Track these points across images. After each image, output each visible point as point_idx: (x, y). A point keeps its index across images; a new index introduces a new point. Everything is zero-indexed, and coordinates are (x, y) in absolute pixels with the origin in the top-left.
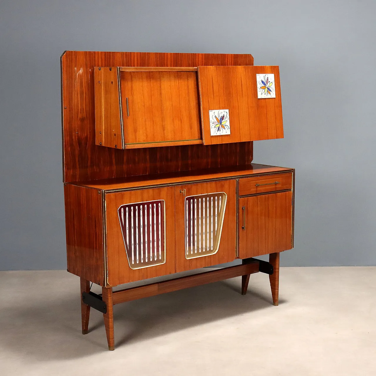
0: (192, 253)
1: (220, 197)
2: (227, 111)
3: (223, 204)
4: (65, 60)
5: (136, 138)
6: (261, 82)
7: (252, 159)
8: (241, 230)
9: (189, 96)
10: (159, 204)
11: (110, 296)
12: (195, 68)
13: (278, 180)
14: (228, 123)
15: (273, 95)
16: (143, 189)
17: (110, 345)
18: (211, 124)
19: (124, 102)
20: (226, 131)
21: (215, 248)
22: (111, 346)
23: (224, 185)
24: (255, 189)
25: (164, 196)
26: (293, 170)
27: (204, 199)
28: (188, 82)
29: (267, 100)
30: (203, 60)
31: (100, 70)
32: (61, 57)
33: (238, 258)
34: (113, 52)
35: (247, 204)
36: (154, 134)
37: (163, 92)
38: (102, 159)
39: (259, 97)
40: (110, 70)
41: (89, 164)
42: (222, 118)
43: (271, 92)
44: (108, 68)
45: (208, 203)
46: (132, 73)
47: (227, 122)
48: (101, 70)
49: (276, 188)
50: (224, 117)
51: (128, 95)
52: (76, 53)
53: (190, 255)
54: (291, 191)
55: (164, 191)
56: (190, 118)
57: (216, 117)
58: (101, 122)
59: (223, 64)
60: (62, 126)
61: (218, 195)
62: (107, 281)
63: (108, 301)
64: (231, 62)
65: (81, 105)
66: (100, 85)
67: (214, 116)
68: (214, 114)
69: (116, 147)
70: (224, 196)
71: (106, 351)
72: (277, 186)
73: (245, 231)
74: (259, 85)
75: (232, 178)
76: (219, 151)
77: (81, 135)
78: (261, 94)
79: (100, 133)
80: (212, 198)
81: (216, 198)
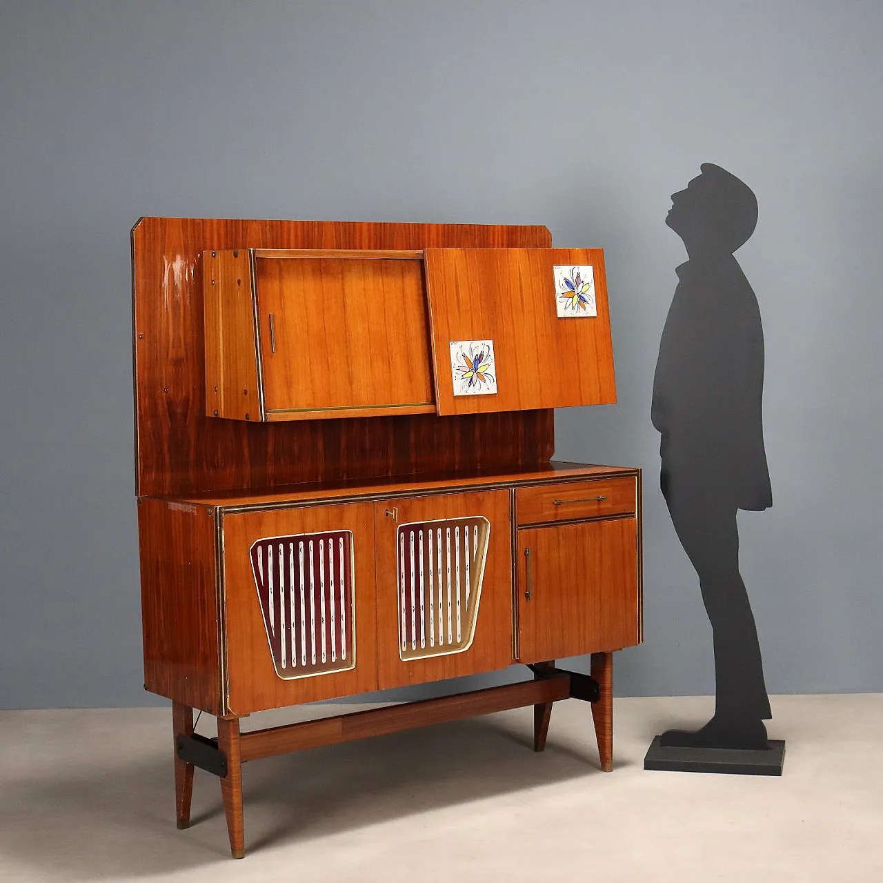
0: (414, 647)
1: (476, 527)
2: (490, 343)
3: (482, 543)
4: (140, 235)
5: (290, 400)
6: (564, 283)
7: (552, 453)
8: (522, 600)
9: (406, 312)
10: (341, 540)
11: (234, 739)
12: (418, 251)
13: (605, 491)
14: (492, 370)
15: (591, 310)
16: (305, 505)
17: (235, 847)
18: (454, 371)
19: (265, 322)
20: (488, 387)
21: (467, 639)
22: (238, 850)
23: (483, 500)
24: (553, 512)
25: (351, 521)
26: (637, 471)
27: (439, 531)
28: (403, 282)
29: (577, 320)
30: (440, 238)
31: (214, 257)
32: (132, 230)
33: (518, 661)
34: (242, 220)
35: (536, 544)
36: (329, 390)
37: (348, 301)
38: (219, 445)
39: (560, 315)
40: (236, 256)
41: (192, 457)
42: (479, 359)
43: (586, 305)
44: (231, 252)
45: (448, 540)
46: (282, 262)
47: (489, 367)
48: (216, 258)
49: (599, 510)
50: (482, 355)
51: (273, 308)
52: (163, 221)
53: (409, 652)
54: (634, 517)
55: (352, 512)
56: (408, 358)
57: (464, 356)
58: (216, 368)
59: (483, 244)
60: (134, 376)
61: (471, 523)
62: (227, 702)
63: (230, 751)
64: (502, 240)
65: (174, 331)
66: (216, 290)
67: (460, 354)
68: (460, 351)
69: (248, 419)
70: (484, 525)
71: (227, 859)
72: (602, 506)
73: (532, 602)
74: (560, 289)
75: (501, 487)
76: (477, 434)
77: (173, 394)
78: (564, 309)
79: (216, 391)
80: (457, 529)
81: (467, 528)
